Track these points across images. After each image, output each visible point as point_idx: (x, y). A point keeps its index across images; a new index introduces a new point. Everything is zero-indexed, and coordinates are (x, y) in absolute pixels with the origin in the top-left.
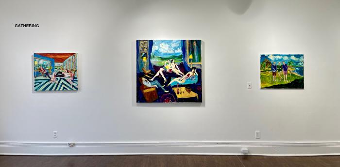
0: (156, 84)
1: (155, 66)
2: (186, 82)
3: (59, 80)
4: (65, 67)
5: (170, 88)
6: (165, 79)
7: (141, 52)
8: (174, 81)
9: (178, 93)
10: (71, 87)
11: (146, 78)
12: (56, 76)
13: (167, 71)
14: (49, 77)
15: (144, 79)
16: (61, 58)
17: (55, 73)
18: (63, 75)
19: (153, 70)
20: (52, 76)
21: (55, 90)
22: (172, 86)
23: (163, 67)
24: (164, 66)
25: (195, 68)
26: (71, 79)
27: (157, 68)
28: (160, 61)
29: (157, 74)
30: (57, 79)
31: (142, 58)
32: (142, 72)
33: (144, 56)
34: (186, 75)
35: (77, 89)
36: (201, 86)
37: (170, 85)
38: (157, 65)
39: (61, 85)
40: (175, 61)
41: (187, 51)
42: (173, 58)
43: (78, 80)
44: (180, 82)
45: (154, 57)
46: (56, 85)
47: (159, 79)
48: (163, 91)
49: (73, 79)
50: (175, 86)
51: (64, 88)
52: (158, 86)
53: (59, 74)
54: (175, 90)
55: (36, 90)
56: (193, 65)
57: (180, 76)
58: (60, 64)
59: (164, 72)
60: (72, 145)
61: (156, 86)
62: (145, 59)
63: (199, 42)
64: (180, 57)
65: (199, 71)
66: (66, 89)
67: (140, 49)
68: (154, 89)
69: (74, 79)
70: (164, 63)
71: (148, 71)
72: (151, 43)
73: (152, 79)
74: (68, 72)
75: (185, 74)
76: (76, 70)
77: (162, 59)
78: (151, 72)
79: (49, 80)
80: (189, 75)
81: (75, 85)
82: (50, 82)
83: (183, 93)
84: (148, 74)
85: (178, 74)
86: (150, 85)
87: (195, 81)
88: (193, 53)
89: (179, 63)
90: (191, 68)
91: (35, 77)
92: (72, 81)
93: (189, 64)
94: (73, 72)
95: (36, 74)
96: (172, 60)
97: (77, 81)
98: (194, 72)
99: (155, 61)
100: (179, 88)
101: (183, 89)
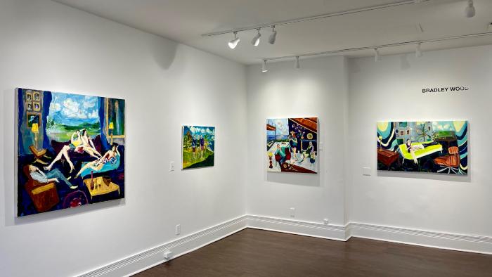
0: (56, 176)
1: (54, 142)
2: (103, 168)
5: (79, 181)
6: (71, 165)
7: (28, 113)
8: (87, 167)
9: (92, 188)
13: (76, 150)
15: (32, 168)
19: (51, 149)
22: (83, 176)
23: (68, 143)
24: (70, 142)
27: (58, 146)
28: (64, 131)
29: (59, 157)
31: (30, 125)
32: (30, 153)
33: (33, 122)
34: (105, 156)
36: (123, 172)
37: (79, 176)
38: (59, 139)
40: (89, 133)
41: (107, 115)
42: (85, 127)
44: (96, 169)
45: (52, 124)
47: (62, 165)
48: (68, 187)
50: (88, 177)
52: (59, 179)
54: (88, 182)
56: (114, 139)
57: (96, 159)
59: (71, 153)
61: (56, 179)
62: (35, 128)
63: (122, 103)
64: (95, 126)
65: (122, 149)
67: (27, 107)
68: (51, 186)
70: (71, 135)
71: (41, 152)
72: (48, 96)
73: (49, 168)
75: (103, 155)
77: (68, 128)
78: (48, 153)
80: (108, 155)
83: (100, 187)
84: (42, 158)
85: (92, 155)
87: (116, 165)
89: (94, 137)
90: (111, 144)
93: (108, 137)
96: (84, 131)
98: (115, 151)
99: (54, 133)
100: (95, 179)
101: (100, 180)
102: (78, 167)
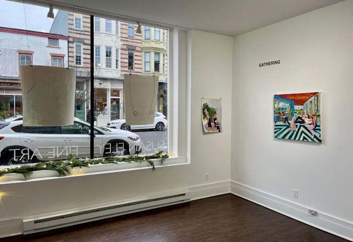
4: (305, 111)
10: (312, 137)
12: (296, 122)
14: (289, 123)
16: (301, 100)
17: (294, 118)
18: (303, 122)
20: (292, 122)
21: (295, 139)
26: (312, 127)
30: (297, 126)
35: (320, 141)
39: (301, 135)
43: (321, 128)
46: (295, 133)
49: (315, 127)
51: (304, 138)
53: (299, 120)
55: (276, 137)
58: (300, 107)
66: (306, 139)
69: (317, 128)
74: (309, 118)
76: (319, 115)
79: (288, 127)
82: (289, 129)
91: (276, 122)
92: (314, 130)
94: (315, 118)
95: (277, 119)
97: (320, 130)
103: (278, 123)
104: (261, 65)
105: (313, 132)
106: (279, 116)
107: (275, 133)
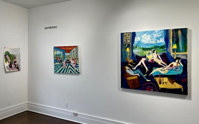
0: (138, 73)
1: (137, 56)
2: (169, 72)
3: (67, 66)
4: (71, 56)
5: (152, 78)
6: (146, 68)
7: (125, 43)
8: (156, 71)
9: (160, 83)
10: (75, 71)
11: (129, 66)
12: (66, 63)
13: (149, 61)
14: (62, 63)
15: (127, 68)
16: (69, 50)
17: (65, 60)
18: (70, 62)
19: (136, 60)
20: (64, 63)
21: (66, 73)
22: (154, 75)
23: (145, 57)
24: (146, 56)
25: (179, 59)
26: (75, 65)
27: (139, 58)
28: (142, 51)
29: (139, 64)
30: (67, 65)
31: (126, 49)
32: (126, 61)
33: (127, 47)
34: (169, 65)
35: (79, 73)
37: (152, 74)
38: (139, 55)
39: (69, 70)
40: (157, 52)
41: (171, 41)
42: (155, 48)
43: (79, 66)
44: (163, 73)
45: (136, 47)
46: (66, 69)
47: (141, 68)
48: (145, 80)
49: (76, 65)
50: (158, 76)
51: (71, 72)
52: (140, 75)
53: (68, 61)
54: (157, 79)
55: (55, 72)
56: (177, 55)
57: (163, 66)
58: (68, 54)
59: (146, 62)
60: (76, 115)
61: (138, 75)
62: (128, 50)
63: (184, 31)
64: (162, 47)
65: (185, 62)
68: (136, 77)
69: (77, 66)
70: (146, 53)
71: (131, 61)
72: (134, 34)
73: (135, 68)
74: (73, 60)
75: (168, 65)
76: (78, 59)
77: (144, 49)
78: (134, 61)
79: (62, 66)
80: (172, 65)
81: (77, 70)
82: (63, 67)
83: (166, 84)
84: (131, 63)
85: (160, 64)
86: (132, 73)
87: (180, 72)
88: (177, 42)
89: (161, 54)
90: (175, 58)
91: (55, 63)
92: (76, 67)
93: (172, 54)
94: (76, 60)
95: (55, 61)
96: (154, 51)
97: (78, 67)
98: (178, 63)
99: (137, 52)
100: (162, 79)
101: (166, 80)
102: (151, 70)
103: (56, 64)
104: (46, 28)
105: (75, 68)
106: (57, 59)
107: (55, 69)
